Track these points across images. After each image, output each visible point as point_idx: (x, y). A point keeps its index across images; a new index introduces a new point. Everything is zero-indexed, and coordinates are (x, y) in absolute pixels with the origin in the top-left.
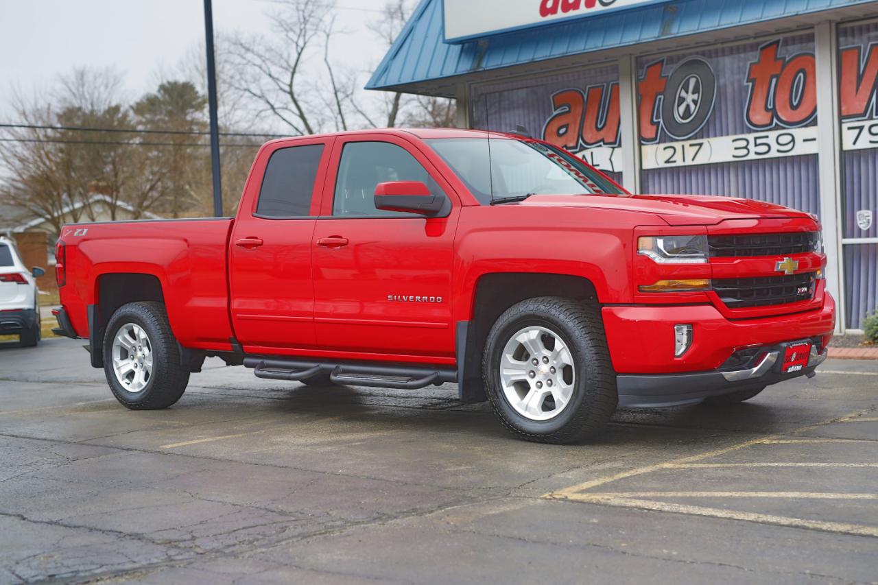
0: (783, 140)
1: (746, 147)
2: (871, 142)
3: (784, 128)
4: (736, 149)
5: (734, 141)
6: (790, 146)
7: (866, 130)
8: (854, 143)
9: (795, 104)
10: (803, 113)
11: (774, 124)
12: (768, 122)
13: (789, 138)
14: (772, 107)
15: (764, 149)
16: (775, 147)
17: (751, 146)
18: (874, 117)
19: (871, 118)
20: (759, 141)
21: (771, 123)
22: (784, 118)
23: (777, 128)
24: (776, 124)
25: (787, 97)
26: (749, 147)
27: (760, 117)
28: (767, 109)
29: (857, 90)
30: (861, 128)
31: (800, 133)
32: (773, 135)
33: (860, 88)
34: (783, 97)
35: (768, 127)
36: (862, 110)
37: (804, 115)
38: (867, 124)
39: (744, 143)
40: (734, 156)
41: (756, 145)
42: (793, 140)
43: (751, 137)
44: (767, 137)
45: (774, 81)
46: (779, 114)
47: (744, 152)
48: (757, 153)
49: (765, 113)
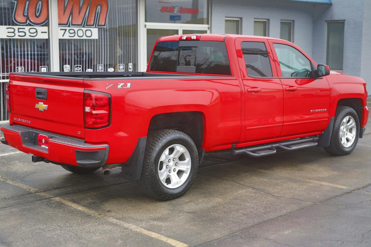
0: (32, 31)
1: (13, 32)
2: (70, 36)
3: (33, 26)
4: (8, 32)
5: (7, 28)
6: (35, 34)
7: (67, 31)
8: (63, 36)
9: (37, 15)
10: (41, 19)
11: (27, 23)
12: (25, 21)
13: (35, 31)
14: (26, 15)
15: (23, 34)
16: (28, 34)
17: (16, 32)
18: (71, 26)
19: (69, 26)
20: (20, 30)
21: (26, 22)
22: (32, 21)
23: (30, 25)
24: (29, 23)
25: (34, 11)
26: (15, 32)
27: (20, 18)
28: (24, 15)
29: (64, 13)
30: (66, 30)
31: (40, 29)
32: (27, 28)
33: (65, 13)
34: (32, 11)
35: (25, 24)
36: (66, 22)
37: (42, 21)
38: (68, 28)
39: (13, 30)
40: (7, 36)
41: (19, 32)
42: (37, 32)
43: (16, 28)
44: (24, 29)
45: (28, 3)
46: (30, 19)
47: (13, 34)
48: (19, 36)
49: (24, 17)
